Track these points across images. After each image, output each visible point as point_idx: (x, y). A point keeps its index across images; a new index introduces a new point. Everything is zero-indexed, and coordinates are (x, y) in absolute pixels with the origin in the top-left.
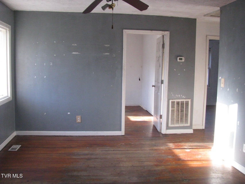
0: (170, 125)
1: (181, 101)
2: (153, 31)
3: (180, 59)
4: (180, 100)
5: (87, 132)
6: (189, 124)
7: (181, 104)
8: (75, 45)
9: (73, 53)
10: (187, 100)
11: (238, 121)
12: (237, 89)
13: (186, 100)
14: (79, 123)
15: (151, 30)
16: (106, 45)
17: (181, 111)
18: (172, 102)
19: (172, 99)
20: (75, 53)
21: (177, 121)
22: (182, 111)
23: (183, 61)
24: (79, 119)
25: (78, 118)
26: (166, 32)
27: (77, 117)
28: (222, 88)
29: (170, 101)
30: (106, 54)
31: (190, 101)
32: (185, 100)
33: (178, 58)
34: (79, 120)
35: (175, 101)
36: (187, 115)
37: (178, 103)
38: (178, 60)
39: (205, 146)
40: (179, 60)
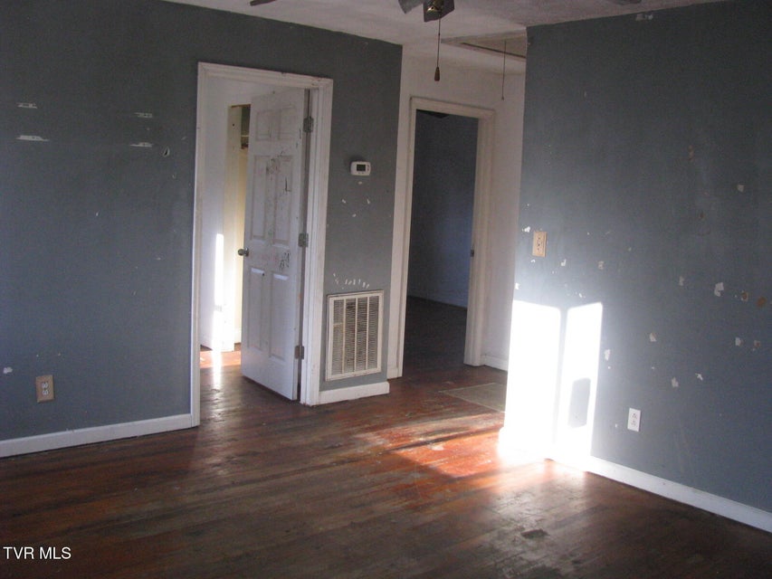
0: (330, 376)
1: (359, 299)
2: (288, 74)
3: (361, 168)
4: (356, 297)
5: (76, 431)
6: (378, 369)
7: (359, 308)
8: (31, 106)
9: (23, 137)
10: (374, 295)
11: (603, 348)
12: (602, 262)
13: (371, 295)
14: (47, 402)
15: (283, 71)
16: (141, 115)
17: (359, 331)
18: (335, 302)
19: (337, 294)
20: (29, 138)
21: (350, 362)
22: (362, 329)
23: (367, 173)
24: (46, 389)
25: (44, 386)
26: (323, 79)
27: (39, 380)
28: (535, 257)
29: (332, 300)
30: (141, 145)
31: (380, 295)
32: (368, 295)
33: (354, 165)
34: (46, 393)
35: (345, 298)
36: (373, 339)
37: (351, 306)
38: (355, 172)
39: (463, 429)
40: (358, 170)
